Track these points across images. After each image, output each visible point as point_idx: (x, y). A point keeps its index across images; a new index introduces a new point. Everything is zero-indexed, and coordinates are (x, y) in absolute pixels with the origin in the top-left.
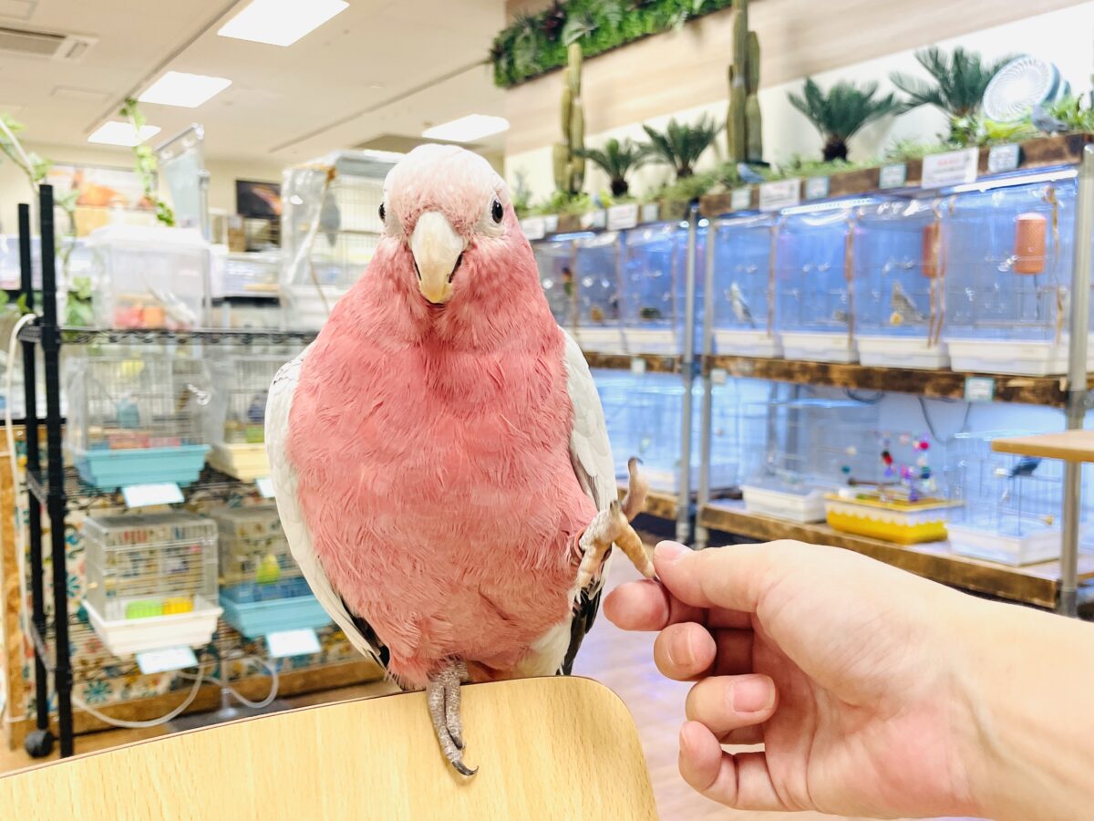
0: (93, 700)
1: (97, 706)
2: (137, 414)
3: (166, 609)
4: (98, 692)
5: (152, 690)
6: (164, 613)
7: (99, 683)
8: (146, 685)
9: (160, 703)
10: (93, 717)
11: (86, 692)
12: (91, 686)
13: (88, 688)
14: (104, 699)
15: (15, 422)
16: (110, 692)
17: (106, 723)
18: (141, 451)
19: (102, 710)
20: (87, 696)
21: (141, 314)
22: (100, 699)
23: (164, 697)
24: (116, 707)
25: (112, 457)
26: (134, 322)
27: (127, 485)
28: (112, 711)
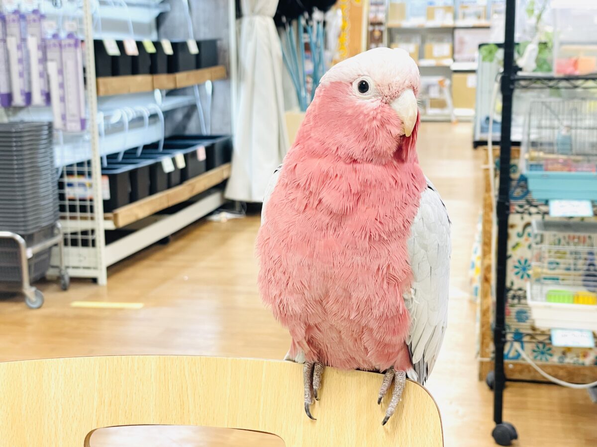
0: (539, 358)
1: (540, 363)
2: (571, 145)
3: (576, 299)
4: (543, 353)
5: (581, 360)
6: (573, 302)
7: (544, 347)
8: (578, 356)
9: (587, 372)
10: (536, 371)
11: (534, 351)
12: (538, 347)
13: (536, 349)
14: (547, 360)
15: (494, 143)
16: (551, 355)
17: (544, 377)
18: (565, 173)
19: (543, 367)
20: (535, 354)
21: (575, 64)
22: (544, 359)
23: (590, 368)
24: (553, 367)
25: (543, 177)
26: (569, 71)
27: (554, 199)
28: (550, 370)
